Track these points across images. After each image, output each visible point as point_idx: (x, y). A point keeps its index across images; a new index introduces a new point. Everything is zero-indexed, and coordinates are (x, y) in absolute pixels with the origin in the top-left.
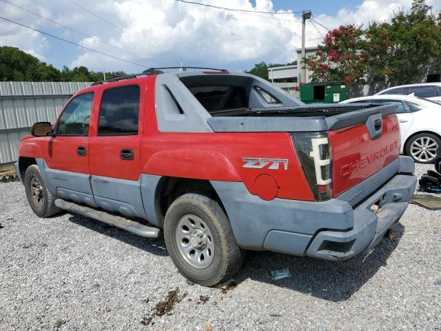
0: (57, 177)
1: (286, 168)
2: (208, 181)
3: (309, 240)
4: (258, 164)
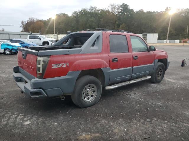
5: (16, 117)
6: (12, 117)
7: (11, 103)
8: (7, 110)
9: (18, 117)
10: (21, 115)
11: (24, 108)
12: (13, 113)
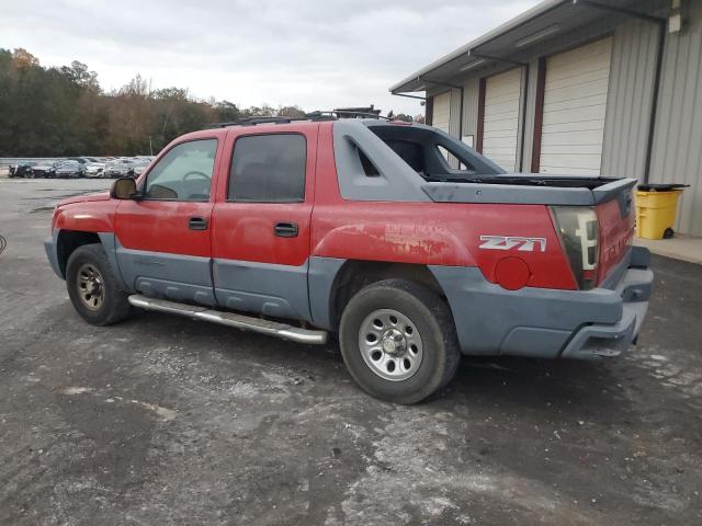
0: (141, 261)
1: (543, 249)
2: (425, 266)
3: (566, 338)
4: (504, 244)
5: (674, 377)
6: (686, 383)
7: (658, 425)
8: (689, 408)
9: (670, 374)
10: (658, 377)
11: (632, 387)
12: (677, 389)
